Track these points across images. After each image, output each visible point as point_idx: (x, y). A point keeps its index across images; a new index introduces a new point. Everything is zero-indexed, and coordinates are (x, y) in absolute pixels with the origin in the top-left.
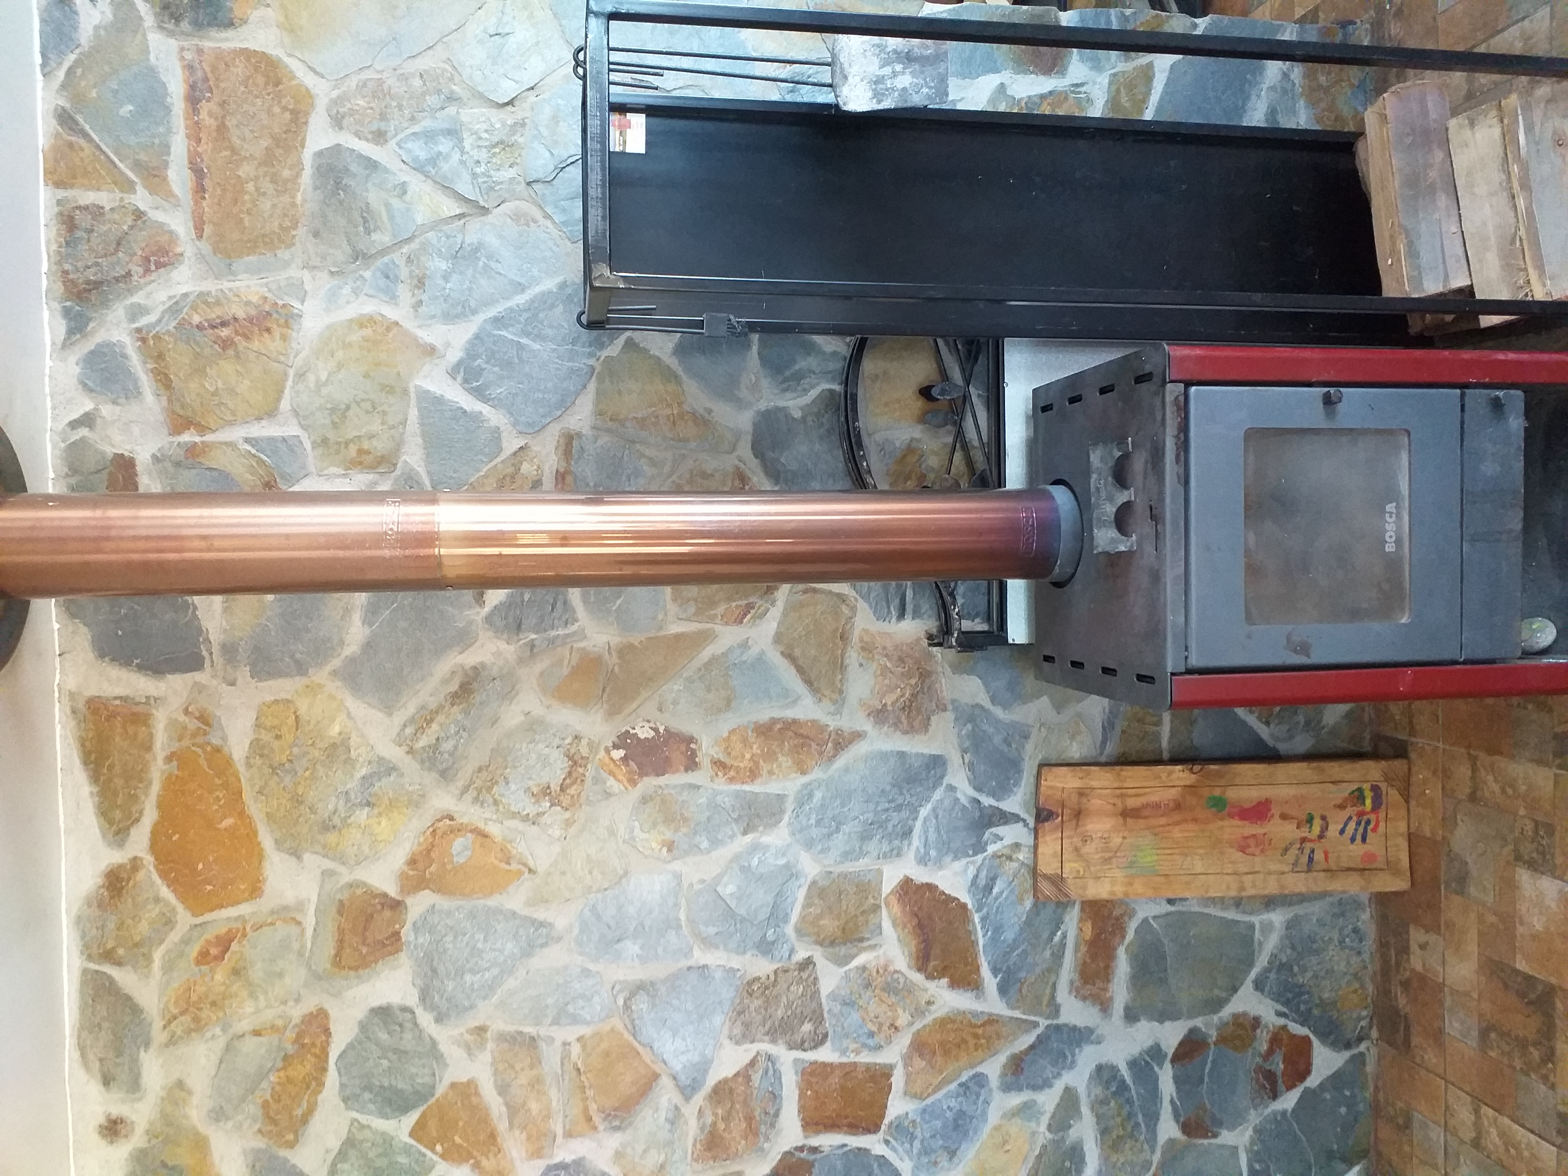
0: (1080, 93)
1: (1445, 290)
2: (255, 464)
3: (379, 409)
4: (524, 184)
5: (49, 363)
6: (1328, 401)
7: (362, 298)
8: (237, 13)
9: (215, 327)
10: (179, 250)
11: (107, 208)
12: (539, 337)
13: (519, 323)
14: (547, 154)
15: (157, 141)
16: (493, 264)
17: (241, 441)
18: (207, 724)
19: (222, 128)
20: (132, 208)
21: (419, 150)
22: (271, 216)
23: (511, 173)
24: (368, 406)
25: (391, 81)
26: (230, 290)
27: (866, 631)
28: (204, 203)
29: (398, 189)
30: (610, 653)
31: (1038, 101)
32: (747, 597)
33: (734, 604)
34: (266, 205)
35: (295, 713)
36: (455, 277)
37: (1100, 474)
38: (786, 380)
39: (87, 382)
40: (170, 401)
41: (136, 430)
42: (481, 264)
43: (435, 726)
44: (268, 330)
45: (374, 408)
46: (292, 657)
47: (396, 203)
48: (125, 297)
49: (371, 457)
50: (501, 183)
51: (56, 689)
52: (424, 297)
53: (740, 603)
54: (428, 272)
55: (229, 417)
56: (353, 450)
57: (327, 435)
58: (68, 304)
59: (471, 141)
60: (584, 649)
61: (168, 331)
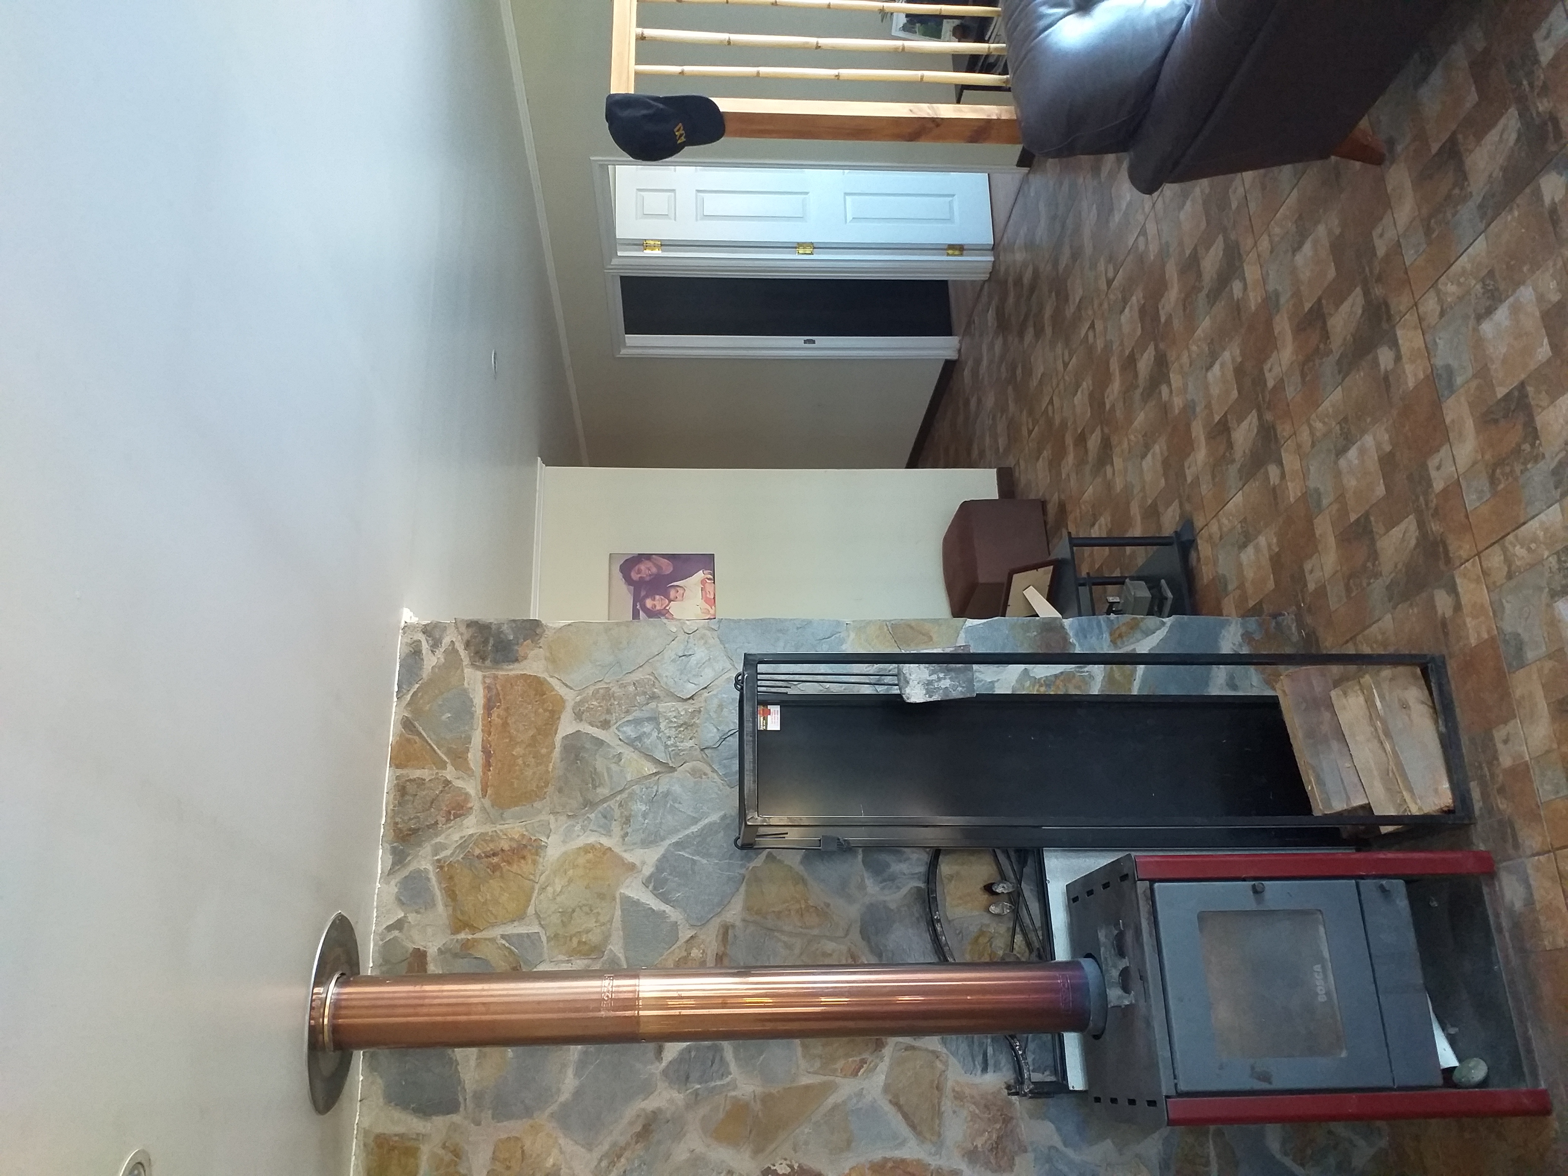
0: (1084, 672)
1: (1349, 808)
2: (507, 954)
3: (595, 911)
4: (699, 750)
5: (378, 884)
6: (1256, 891)
7: (588, 832)
8: (521, 653)
9: (490, 857)
10: (469, 805)
11: (427, 780)
12: (707, 855)
13: (693, 845)
14: (715, 730)
15: (463, 736)
16: (677, 805)
17: (499, 936)
18: (457, 1155)
19: (505, 725)
20: (443, 779)
21: (630, 731)
22: (532, 780)
23: (691, 743)
24: (586, 909)
25: (615, 689)
26: (501, 831)
27: (957, 1082)
28: (490, 773)
29: (615, 759)
30: (755, 1101)
31: (1053, 679)
32: (860, 1054)
33: (851, 1059)
34: (529, 773)
35: (522, 1148)
36: (651, 816)
37: (1106, 947)
38: (884, 880)
39: (402, 898)
40: (454, 910)
41: (430, 930)
42: (669, 805)
43: (623, 1160)
44: (524, 858)
45: (591, 911)
46: (523, 1102)
47: (614, 767)
48: (432, 839)
49: (587, 947)
50: (683, 751)
51: (356, 1127)
52: (629, 830)
53: (855, 1059)
54: (633, 813)
55: (493, 920)
56: (575, 941)
57: (558, 932)
58: (395, 844)
59: (665, 723)
60: (734, 1097)
61: (458, 861)
